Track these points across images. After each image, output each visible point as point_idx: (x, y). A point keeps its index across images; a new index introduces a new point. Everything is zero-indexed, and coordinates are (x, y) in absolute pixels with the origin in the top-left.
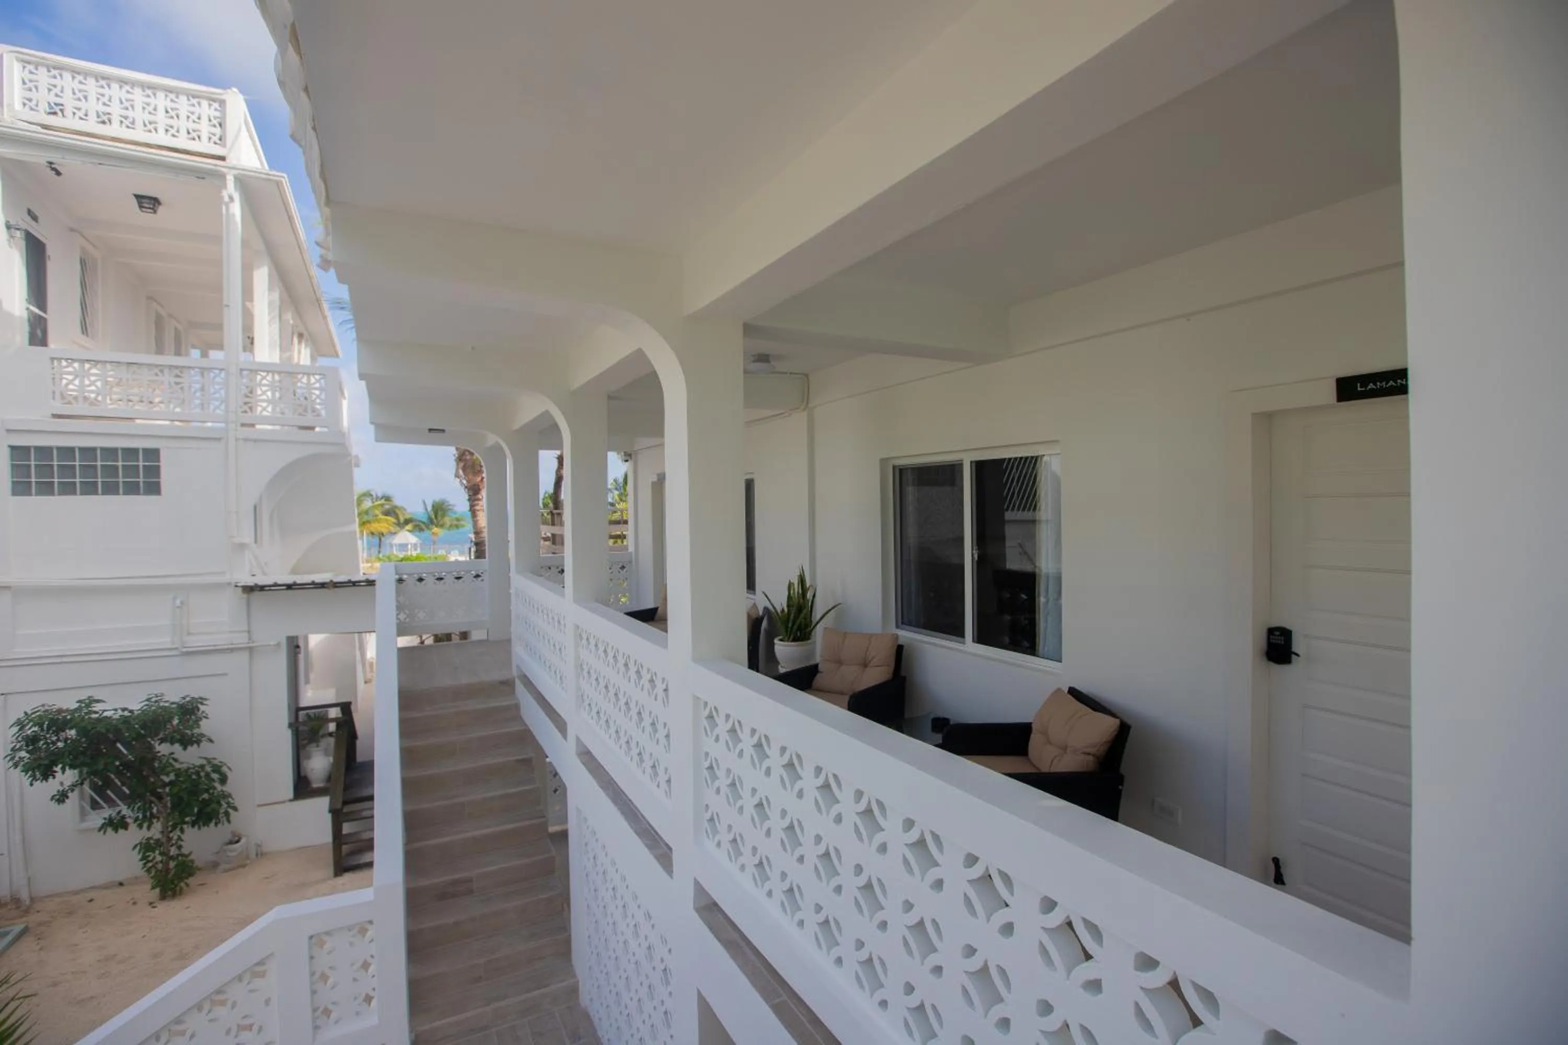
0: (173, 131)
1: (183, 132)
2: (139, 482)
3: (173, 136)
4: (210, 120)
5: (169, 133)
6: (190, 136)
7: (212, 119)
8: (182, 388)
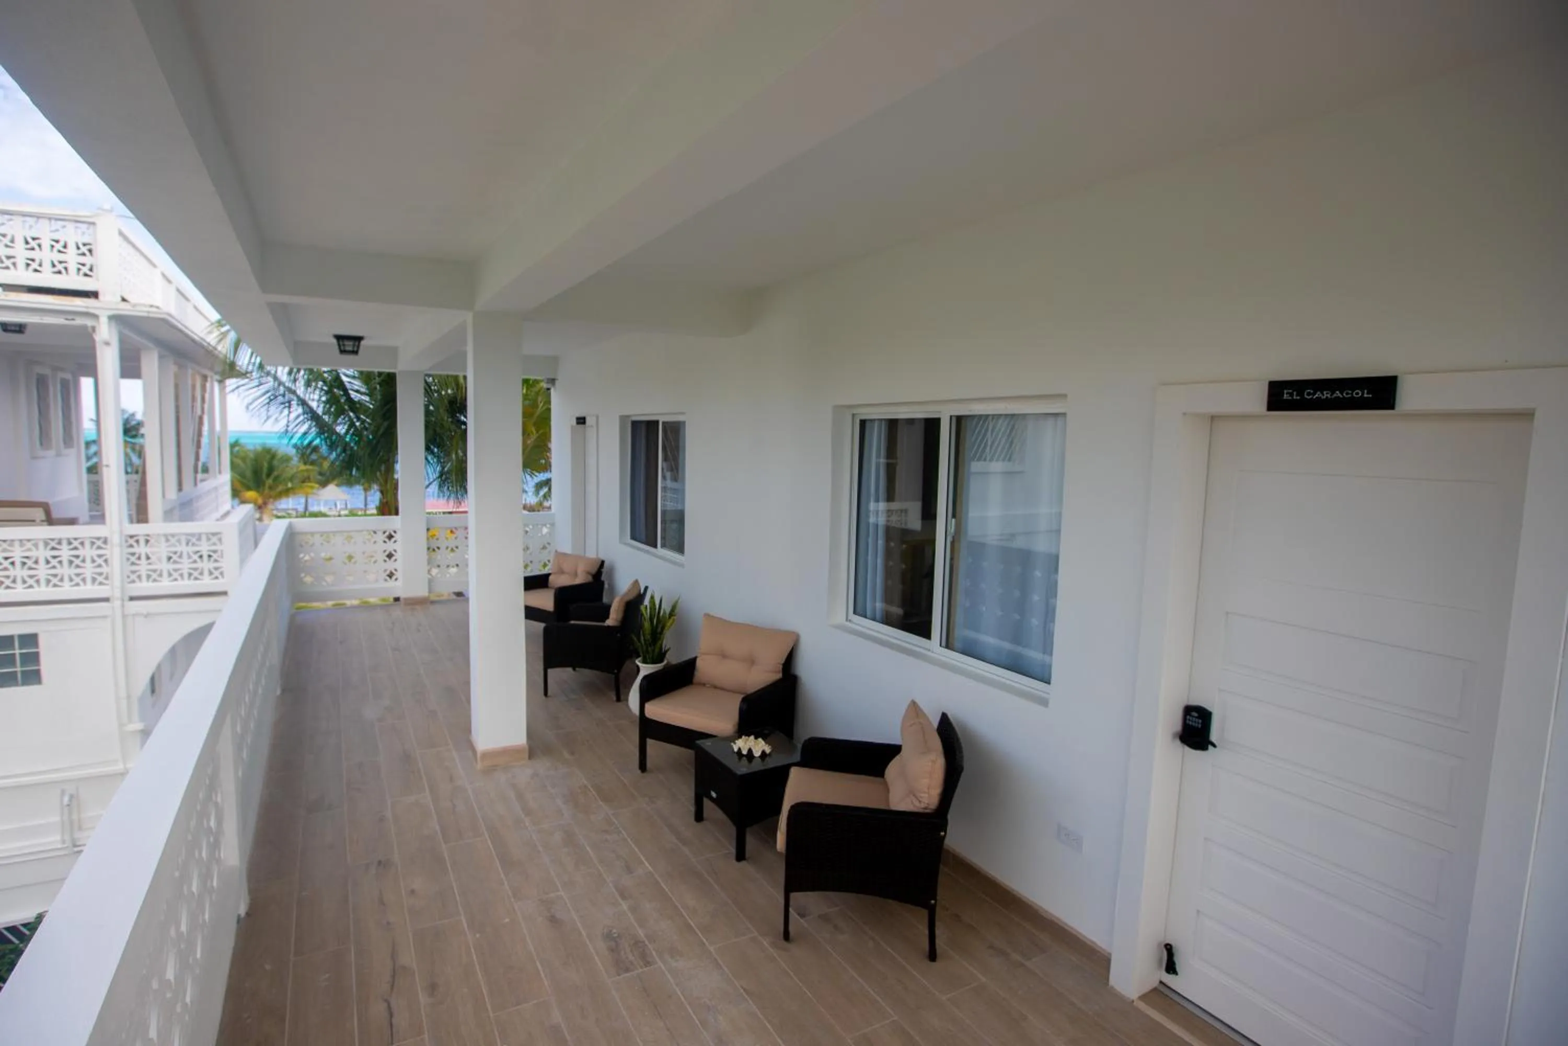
0: (34, 265)
1: (47, 266)
2: (16, 672)
3: (36, 271)
4: (78, 248)
5: (31, 268)
6: (56, 269)
7: (81, 246)
8: (60, 562)
